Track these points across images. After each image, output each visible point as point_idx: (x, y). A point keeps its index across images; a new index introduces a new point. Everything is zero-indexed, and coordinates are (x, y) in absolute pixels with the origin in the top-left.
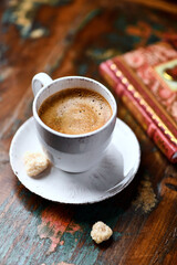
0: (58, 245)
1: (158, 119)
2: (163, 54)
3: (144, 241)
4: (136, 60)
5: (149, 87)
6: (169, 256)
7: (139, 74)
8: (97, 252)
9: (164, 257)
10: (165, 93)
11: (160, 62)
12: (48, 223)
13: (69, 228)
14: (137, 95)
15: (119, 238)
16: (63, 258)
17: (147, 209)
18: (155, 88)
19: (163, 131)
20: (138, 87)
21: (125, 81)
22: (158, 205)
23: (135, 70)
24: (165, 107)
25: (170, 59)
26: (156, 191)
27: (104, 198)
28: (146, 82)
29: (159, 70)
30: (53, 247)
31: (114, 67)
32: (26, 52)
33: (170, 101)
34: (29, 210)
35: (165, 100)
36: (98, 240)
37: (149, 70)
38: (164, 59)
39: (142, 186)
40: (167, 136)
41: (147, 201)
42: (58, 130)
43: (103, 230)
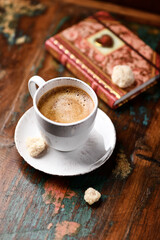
0: (61, 208)
1: (98, 78)
2: (92, 28)
3: (125, 200)
4: (72, 35)
5: (86, 54)
6: (145, 210)
7: (77, 46)
8: (90, 212)
9: (142, 211)
10: (99, 58)
11: (91, 34)
12: (51, 192)
13: (66, 195)
14: (78, 61)
15: (106, 200)
16: (65, 218)
17: (125, 175)
18: (91, 55)
19: (103, 86)
20: (77, 56)
21: (67, 52)
22: (132, 171)
23: (73, 43)
24: (101, 68)
25: (97, 31)
26: (130, 161)
27: (92, 169)
28: (83, 50)
29: (91, 40)
30: (57, 210)
31: (56, 42)
32: (14, 56)
33: (104, 63)
34: (34, 183)
35: (100, 62)
36: (91, 202)
37: (83, 41)
38: (92, 31)
39: (119, 158)
40: (107, 90)
41: (124, 169)
42: (54, 120)
43: (94, 194)
